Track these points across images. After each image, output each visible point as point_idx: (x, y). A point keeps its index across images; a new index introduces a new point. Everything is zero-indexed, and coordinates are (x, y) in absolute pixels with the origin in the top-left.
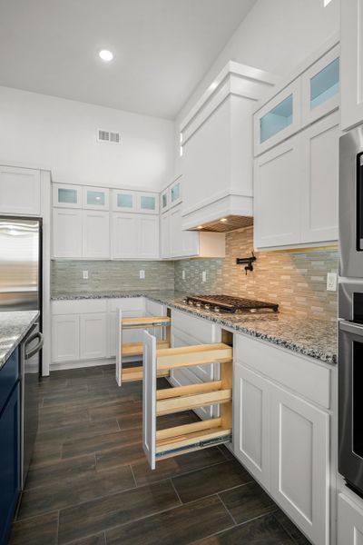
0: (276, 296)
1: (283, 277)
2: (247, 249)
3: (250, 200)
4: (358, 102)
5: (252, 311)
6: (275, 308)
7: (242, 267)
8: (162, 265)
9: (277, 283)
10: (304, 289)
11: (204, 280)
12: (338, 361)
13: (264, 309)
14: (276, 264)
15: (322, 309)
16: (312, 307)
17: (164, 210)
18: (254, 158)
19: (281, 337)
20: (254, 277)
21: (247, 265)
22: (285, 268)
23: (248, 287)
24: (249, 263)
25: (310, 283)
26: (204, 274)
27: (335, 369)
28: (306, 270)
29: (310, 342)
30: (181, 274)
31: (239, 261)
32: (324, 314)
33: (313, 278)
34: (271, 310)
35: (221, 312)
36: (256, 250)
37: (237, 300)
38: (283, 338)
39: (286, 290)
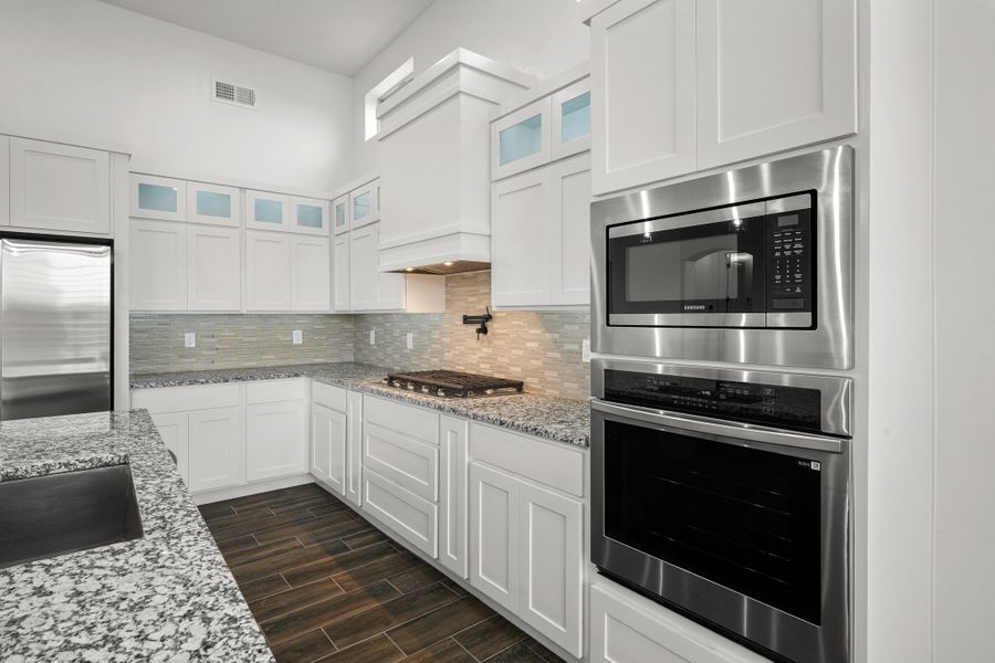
0: (519, 370)
1: (529, 344)
2: (479, 302)
3: (486, 239)
4: (607, 172)
5: (489, 392)
6: (519, 387)
7: (473, 329)
8: (332, 321)
9: (521, 352)
10: (554, 359)
11: (410, 346)
12: (590, 443)
13: (505, 389)
14: (519, 326)
15: (576, 386)
16: (566, 384)
17: (338, 230)
18: (492, 182)
19: (531, 423)
20: (490, 342)
21: (479, 326)
22: (532, 332)
23: (480, 358)
24: (482, 323)
25: (563, 353)
26: (410, 337)
27: (588, 452)
28: (557, 336)
29: (562, 426)
30: (368, 336)
31: (467, 320)
32: (579, 392)
33: (567, 347)
34: (515, 390)
35: (447, 396)
36: (494, 309)
37: (465, 376)
38: (533, 424)
39: (533, 362)
